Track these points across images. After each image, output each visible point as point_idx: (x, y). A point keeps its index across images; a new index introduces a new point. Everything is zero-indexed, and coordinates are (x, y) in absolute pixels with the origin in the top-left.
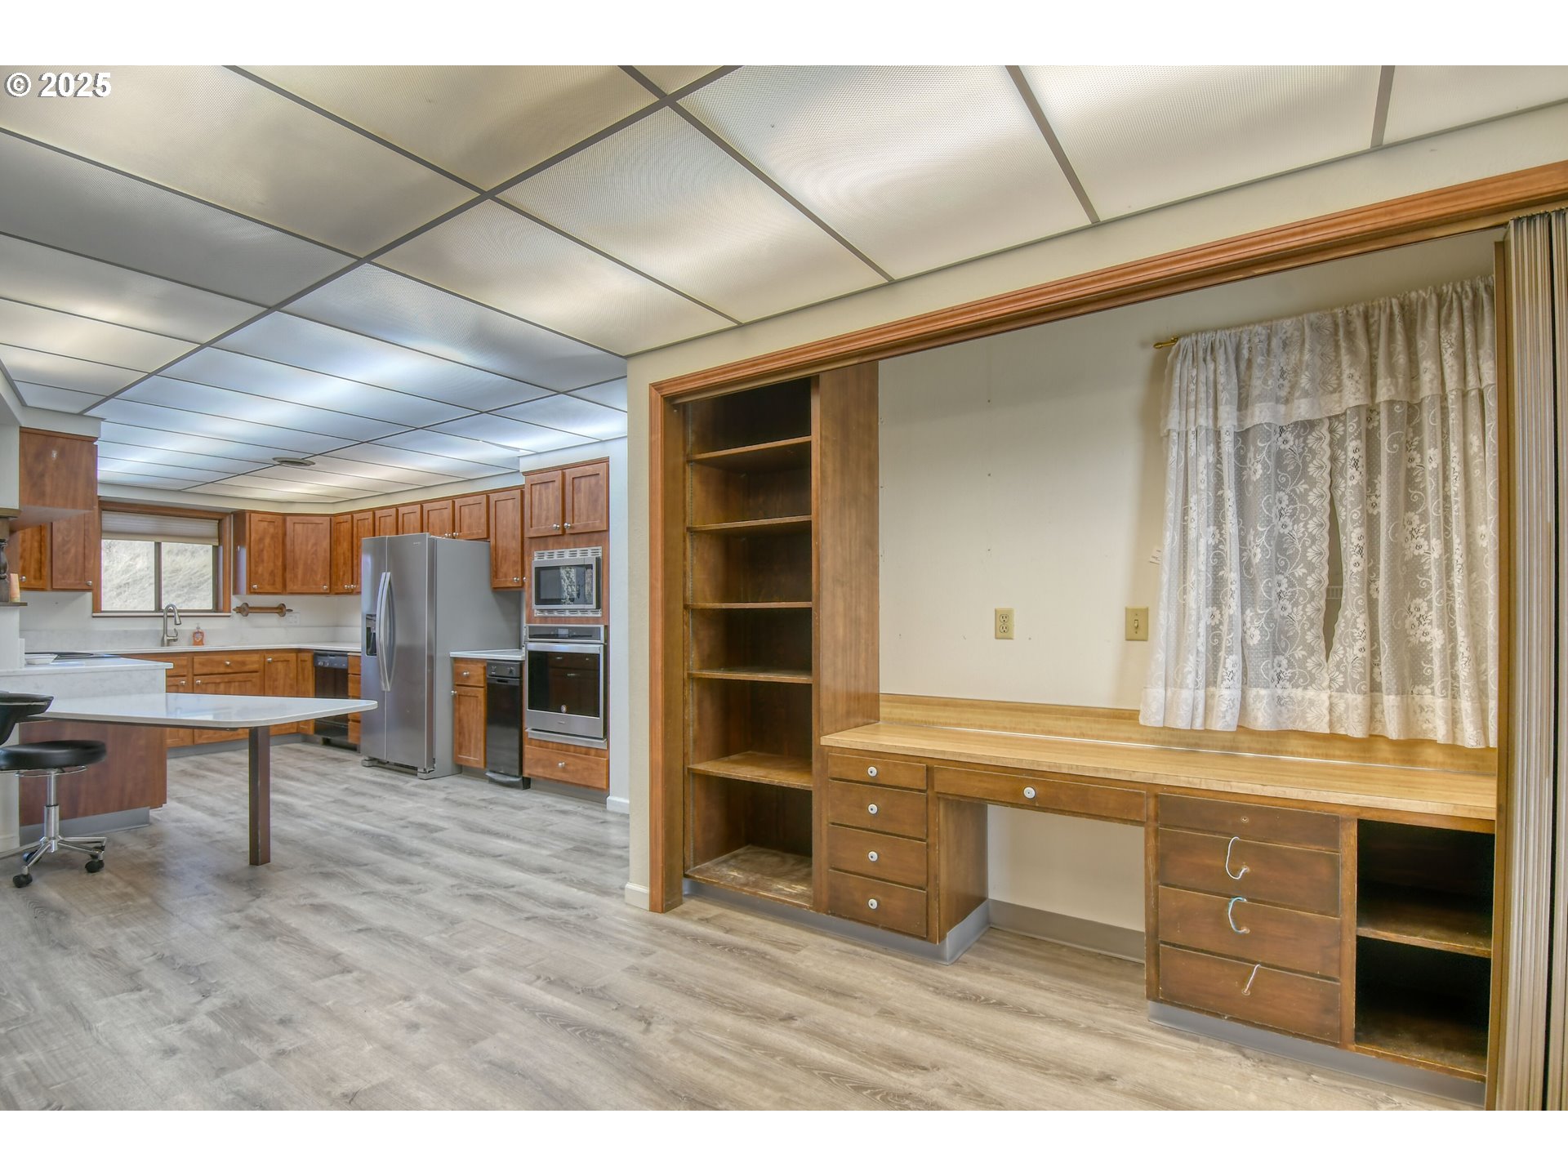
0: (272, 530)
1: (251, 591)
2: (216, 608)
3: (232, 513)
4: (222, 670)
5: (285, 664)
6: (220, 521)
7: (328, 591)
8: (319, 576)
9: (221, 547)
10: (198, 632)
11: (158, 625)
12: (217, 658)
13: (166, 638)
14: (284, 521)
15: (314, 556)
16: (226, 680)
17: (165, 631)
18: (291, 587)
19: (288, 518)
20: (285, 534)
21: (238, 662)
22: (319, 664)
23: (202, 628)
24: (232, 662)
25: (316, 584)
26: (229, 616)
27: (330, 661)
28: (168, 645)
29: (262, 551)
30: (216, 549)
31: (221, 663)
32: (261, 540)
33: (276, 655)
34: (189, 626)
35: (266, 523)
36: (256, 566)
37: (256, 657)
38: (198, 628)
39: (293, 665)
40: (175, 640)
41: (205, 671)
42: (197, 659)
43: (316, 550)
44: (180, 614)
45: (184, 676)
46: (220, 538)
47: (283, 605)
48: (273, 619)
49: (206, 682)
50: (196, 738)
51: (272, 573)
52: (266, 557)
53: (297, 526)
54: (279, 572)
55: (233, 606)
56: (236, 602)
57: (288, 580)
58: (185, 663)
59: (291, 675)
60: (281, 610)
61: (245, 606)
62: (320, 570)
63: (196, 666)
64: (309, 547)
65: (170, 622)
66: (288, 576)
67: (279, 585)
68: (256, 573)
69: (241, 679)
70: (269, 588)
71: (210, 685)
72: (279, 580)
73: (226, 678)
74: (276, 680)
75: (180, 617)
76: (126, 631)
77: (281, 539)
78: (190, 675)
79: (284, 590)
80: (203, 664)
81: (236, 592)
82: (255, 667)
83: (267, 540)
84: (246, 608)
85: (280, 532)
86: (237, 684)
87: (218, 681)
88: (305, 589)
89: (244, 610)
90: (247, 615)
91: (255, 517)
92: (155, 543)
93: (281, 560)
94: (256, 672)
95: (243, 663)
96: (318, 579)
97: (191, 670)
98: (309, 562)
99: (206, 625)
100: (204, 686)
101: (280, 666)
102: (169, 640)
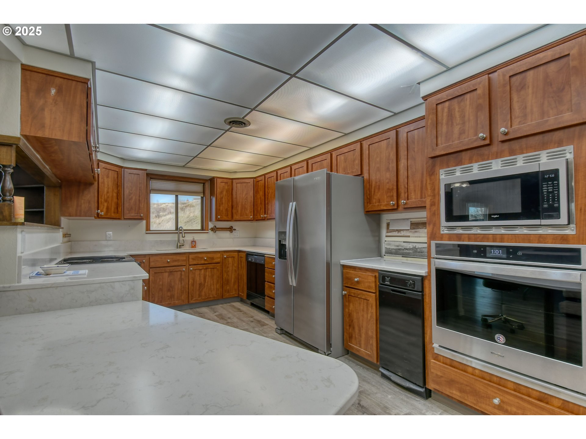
0: (226, 187)
1: (218, 220)
2: (202, 229)
3: (209, 180)
4: (203, 262)
5: (232, 258)
6: (204, 184)
7: (253, 219)
8: (248, 211)
9: (204, 198)
10: (193, 241)
11: (175, 237)
12: (200, 255)
13: (179, 244)
14: (232, 182)
15: (246, 200)
16: (205, 268)
17: (179, 240)
18: (235, 217)
19: (234, 181)
20: (232, 189)
21: (210, 258)
22: (249, 260)
23: (196, 239)
24: (207, 258)
25: (247, 215)
26: (208, 233)
27: (255, 259)
28: (180, 248)
29: (222, 198)
30: (202, 198)
31: (202, 258)
32: (222, 192)
33: (228, 254)
34: (189, 238)
35: (224, 183)
36: (219, 206)
37: (219, 255)
38: (194, 239)
39: (236, 260)
40: (183, 245)
41: (195, 263)
42: (191, 256)
43: (247, 197)
44: (185, 232)
45: (185, 266)
46: (204, 192)
47: (232, 226)
48: (227, 234)
49: (195, 269)
50: (190, 300)
51: (227, 210)
52: (224, 202)
53: (238, 184)
54: (230, 209)
55: (210, 228)
56: (211, 225)
57: (234, 213)
58: (185, 258)
59: (235, 265)
60: (231, 229)
61: (215, 227)
62: (249, 208)
63: (190, 260)
64: (244, 195)
65: (181, 235)
66: (234, 211)
67: (230, 216)
68: (219, 210)
69: (211, 267)
70: (225, 218)
71: (197, 270)
72: (230, 213)
73: (205, 266)
74: (228, 267)
75: (185, 233)
76: (161, 241)
77: (231, 192)
78: (188, 265)
79: (232, 219)
80: (193, 259)
81: (211, 220)
82: (218, 260)
83: (224, 193)
84: (215, 228)
85: (230, 188)
86: (210, 270)
87: (201, 268)
88: (242, 218)
89: (214, 229)
90: (215, 232)
91: (219, 181)
92: (176, 195)
93: (231, 203)
94: (219, 263)
95: (213, 259)
96: (248, 213)
97: (188, 262)
98: (244, 203)
99: (197, 237)
100: (194, 271)
101: (230, 260)
102: (180, 245)
